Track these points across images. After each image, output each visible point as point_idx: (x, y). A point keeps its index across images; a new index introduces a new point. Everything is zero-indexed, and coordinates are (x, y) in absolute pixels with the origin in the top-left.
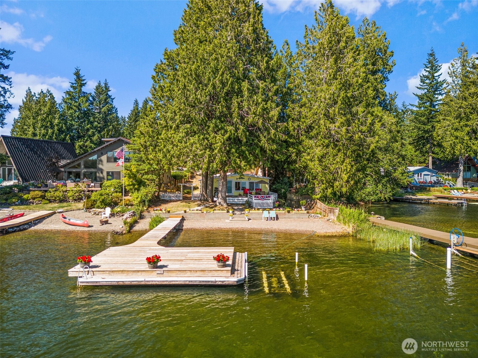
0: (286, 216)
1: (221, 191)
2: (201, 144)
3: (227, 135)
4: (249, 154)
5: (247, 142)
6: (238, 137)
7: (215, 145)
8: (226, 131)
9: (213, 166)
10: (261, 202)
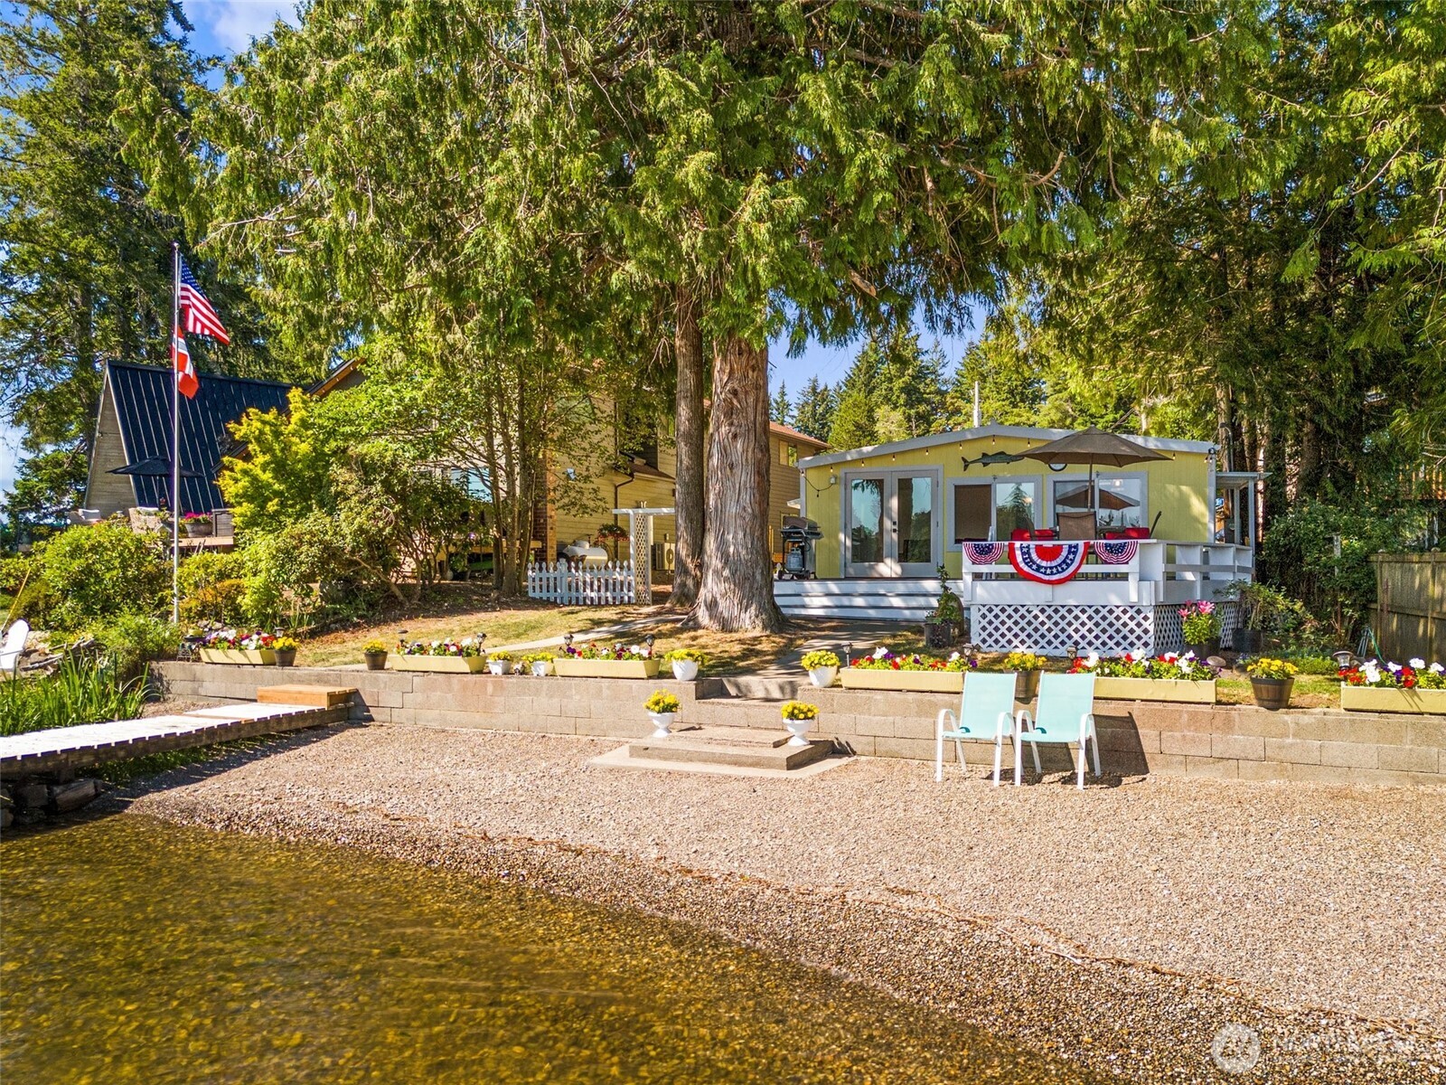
0: (1238, 742)
10: (1042, 602)
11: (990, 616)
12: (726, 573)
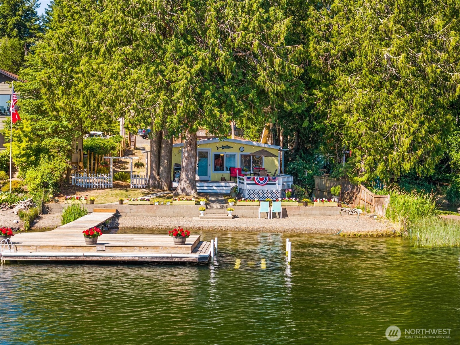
0: (301, 211)
1: (187, 168)
2: (150, 81)
3: (197, 67)
4: (238, 100)
5: (233, 78)
6: (216, 68)
7: (176, 84)
8: (196, 59)
9: (171, 121)
10: (260, 189)
11: (250, 192)
12: (188, 182)
